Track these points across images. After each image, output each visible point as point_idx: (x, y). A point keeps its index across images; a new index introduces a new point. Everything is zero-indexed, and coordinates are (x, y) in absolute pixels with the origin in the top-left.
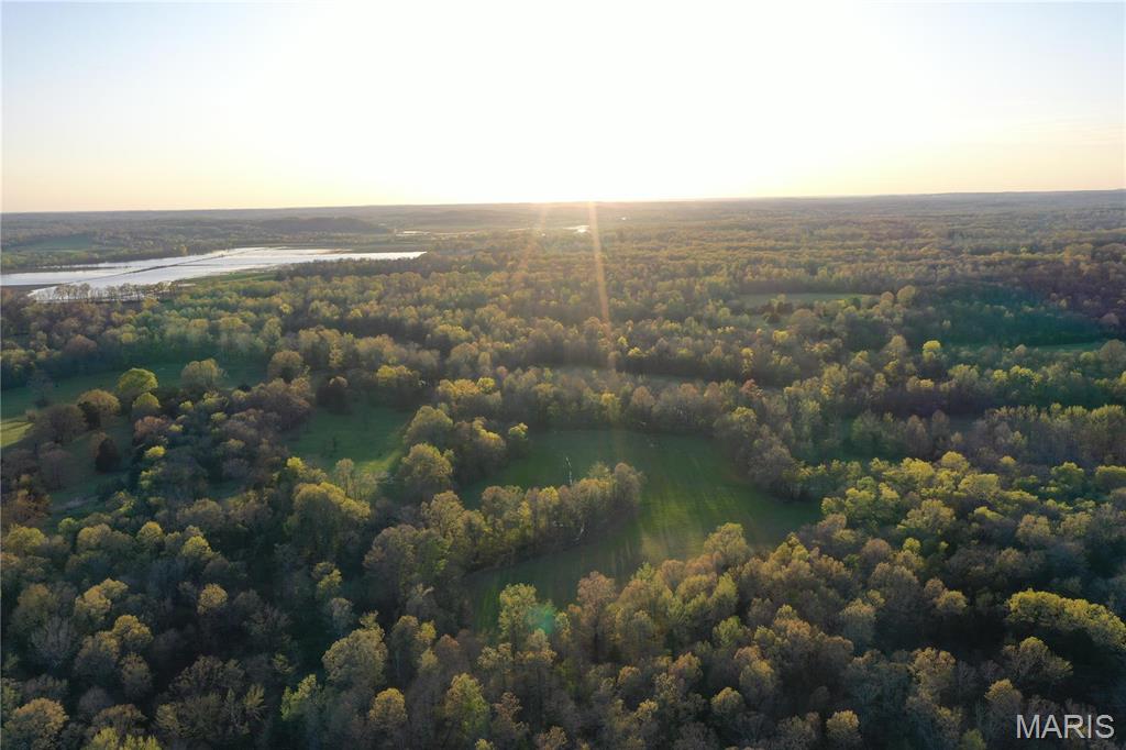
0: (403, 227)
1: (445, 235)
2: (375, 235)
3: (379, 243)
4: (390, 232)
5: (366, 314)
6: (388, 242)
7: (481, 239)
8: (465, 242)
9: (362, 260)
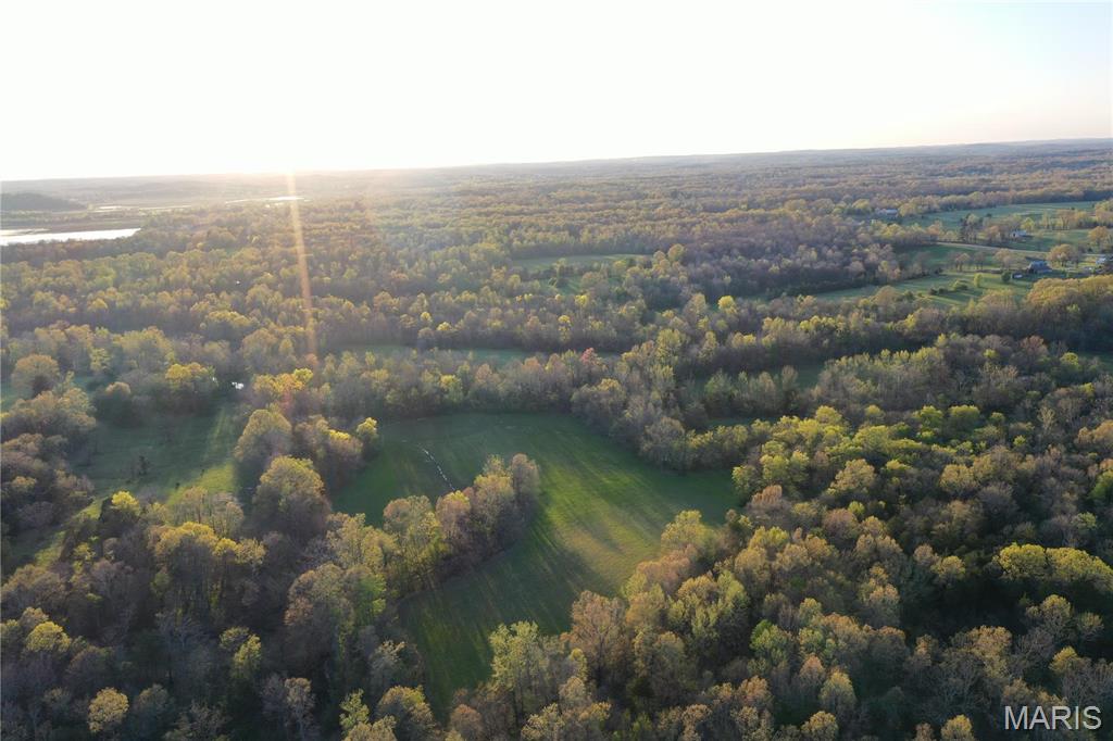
0: (99, 201)
1: (156, 210)
2: (70, 212)
3: (78, 221)
4: (83, 207)
5: (111, 304)
6: (87, 219)
7: (202, 213)
8: (184, 217)
9: (71, 242)
